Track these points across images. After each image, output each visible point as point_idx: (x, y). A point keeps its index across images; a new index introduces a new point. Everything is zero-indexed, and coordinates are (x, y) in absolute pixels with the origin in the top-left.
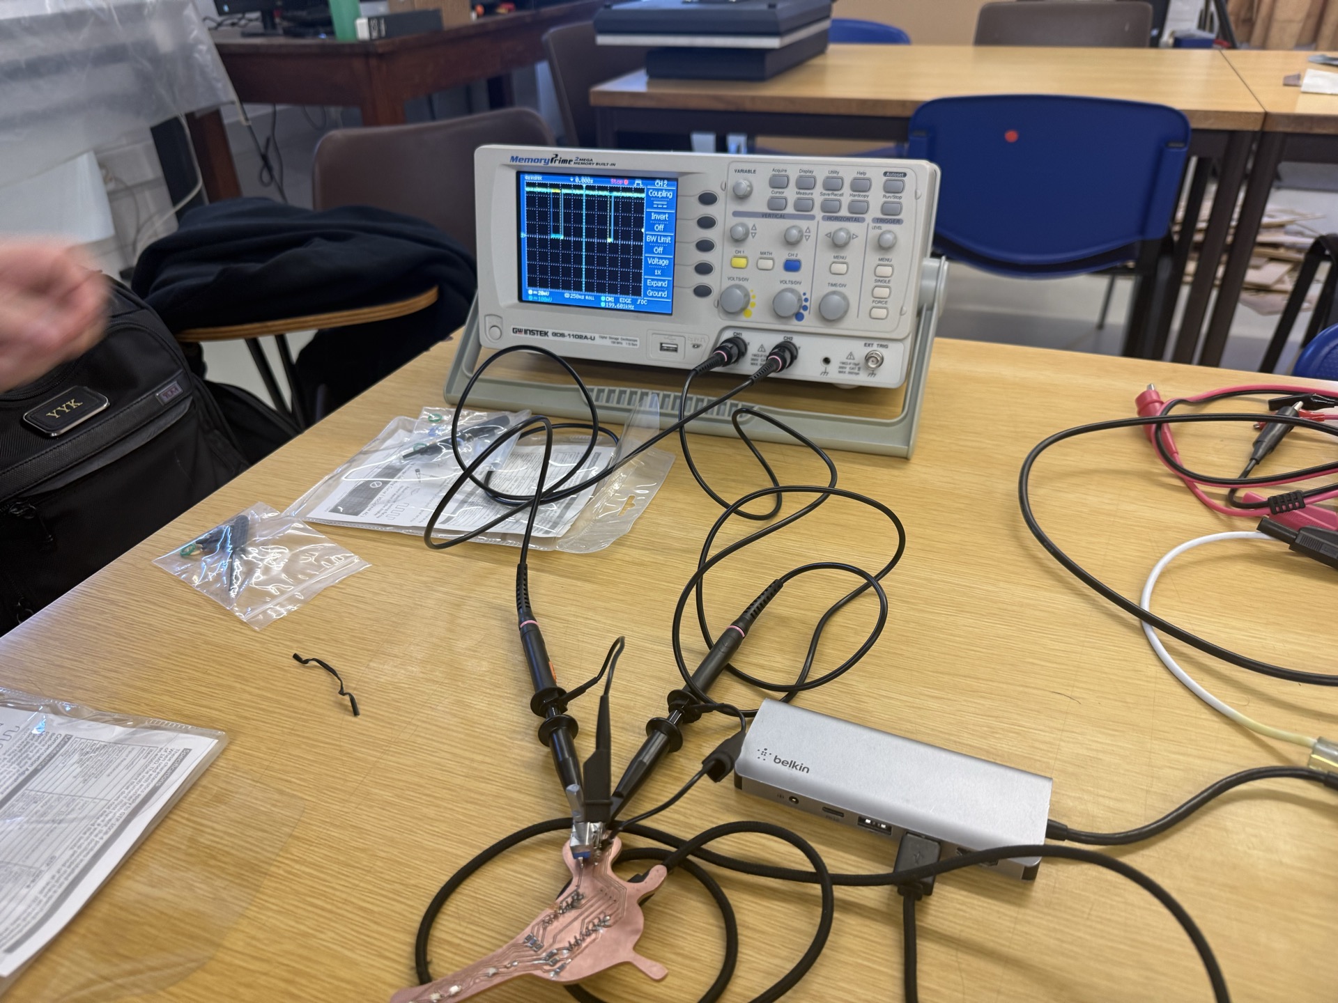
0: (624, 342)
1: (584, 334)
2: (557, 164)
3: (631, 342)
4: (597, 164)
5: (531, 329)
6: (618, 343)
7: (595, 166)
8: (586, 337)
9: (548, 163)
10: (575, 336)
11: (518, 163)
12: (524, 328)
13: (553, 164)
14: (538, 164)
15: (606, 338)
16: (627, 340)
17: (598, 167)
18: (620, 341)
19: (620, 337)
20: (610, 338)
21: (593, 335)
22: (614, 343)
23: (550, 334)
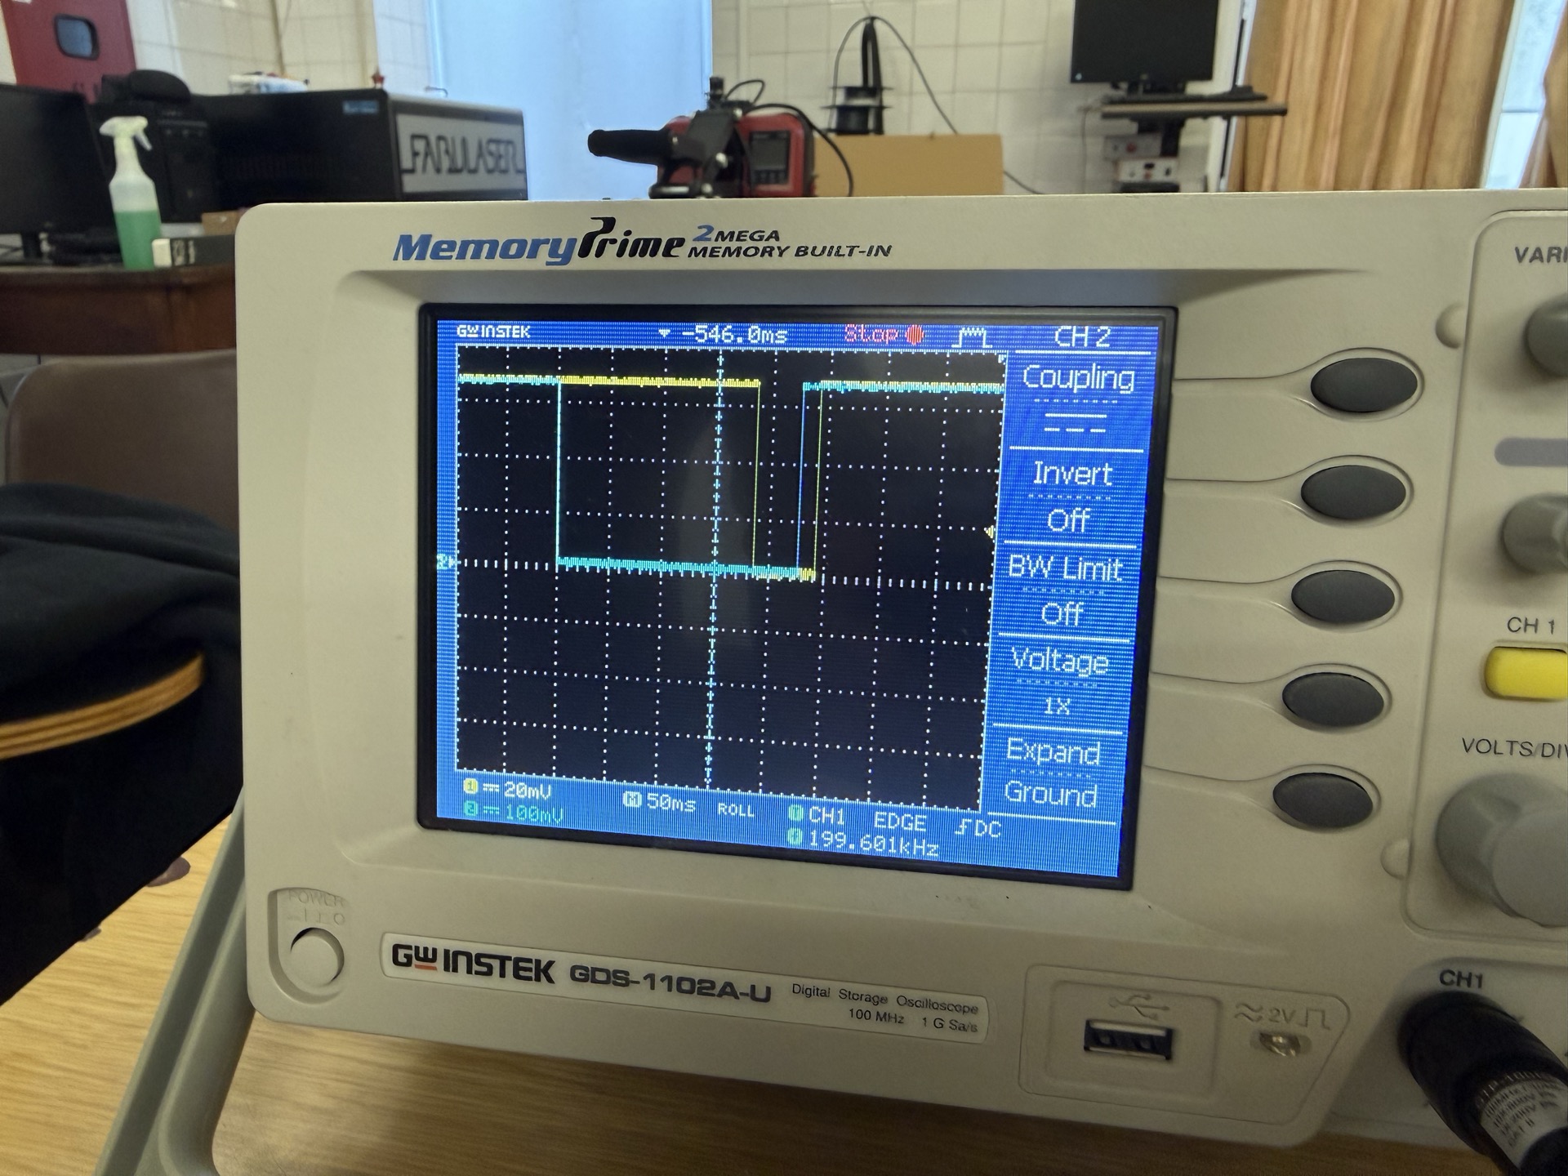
0: (913, 1016)
1: (720, 977)
2: (610, 260)
3: (947, 1016)
4: (801, 251)
5: (474, 949)
6: (884, 1017)
7: (790, 262)
8: (729, 990)
9: (566, 258)
10: (676, 984)
11: (429, 264)
12: (441, 945)
13: (591, 263)
14: (523, 264)
15: (825, 994)
16: (929, 1004)
17: (808, 263)
18: (891, 1008)
19: (892, 993)
20: (846, 995)
21: (761, 981)
22: (863, 1015)
23: (560, 972)
